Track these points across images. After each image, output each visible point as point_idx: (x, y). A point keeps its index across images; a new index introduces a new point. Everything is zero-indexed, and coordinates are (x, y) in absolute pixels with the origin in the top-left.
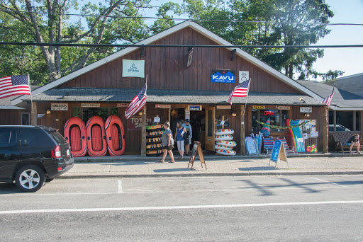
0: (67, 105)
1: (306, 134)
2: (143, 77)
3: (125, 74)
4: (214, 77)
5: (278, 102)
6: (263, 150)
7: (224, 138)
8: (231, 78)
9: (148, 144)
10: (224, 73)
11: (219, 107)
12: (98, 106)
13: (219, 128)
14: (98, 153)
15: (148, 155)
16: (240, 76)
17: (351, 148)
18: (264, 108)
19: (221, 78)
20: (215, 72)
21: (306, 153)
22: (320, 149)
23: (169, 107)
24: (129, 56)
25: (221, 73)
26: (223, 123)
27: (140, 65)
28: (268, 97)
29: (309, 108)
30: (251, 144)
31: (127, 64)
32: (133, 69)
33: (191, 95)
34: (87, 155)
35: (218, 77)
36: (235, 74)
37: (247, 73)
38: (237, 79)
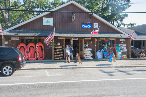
0: (19, 37)
1: (122, 50)
2: (52, 25)
3: (44, 24)
4: (83, 26)
5: (110, 37)
6: (104, 57)
7: (88, 52)
8: (90, 26)
9: (55, 55)
10: (87, 24)
11: (85, 39)
12: (33, 38)
13: (86, 48)
14: (33, 59)
15: (55, 60)
16: (94, 25)
17: (141, 56)
18: (104, 39)
19: (86, 26)
20: (83, 24)
21: (122, 58)
22: (128, 57)
23: (64, 38)
25: (86, 24)
26: (87, 45)
28: (106, 34)
29: (123, 39)
30: (99, 55)
31: (45, 20)
32: (48, 22)
33: (73, 33)
34: (28, 60)
35: (85, 26)
36: (92, 24)
37: (97, 24)
38: (93, 27)
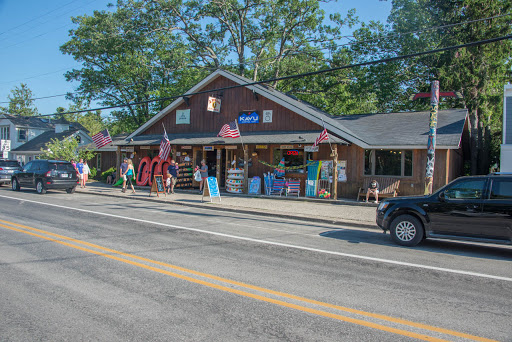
2: (189, 123)
3: (178, 121)
4: (241, 119)
8: (255, 118)
10: (249, 114)
11: (226, 147)
13: (231, 166)
16: (264, 116)
19: (247, 119)
21: (317, 199)
24: (182, 107)
25: (247, 114)
26: (234, 162)
27: (187, 112)
31: (179, 113)
32: (183, 117)
34: (147, 185)
35: (245, 119)
36: (259, 114)
37: (271, 112)
38: (261, 120)
